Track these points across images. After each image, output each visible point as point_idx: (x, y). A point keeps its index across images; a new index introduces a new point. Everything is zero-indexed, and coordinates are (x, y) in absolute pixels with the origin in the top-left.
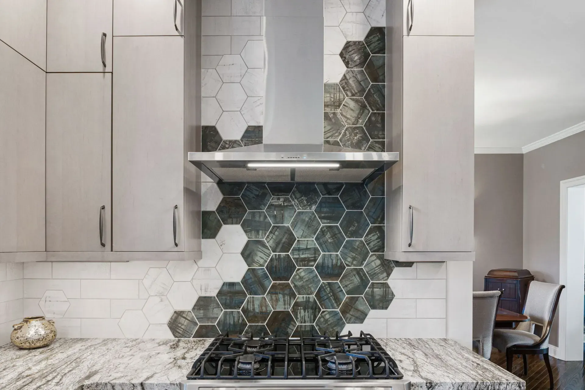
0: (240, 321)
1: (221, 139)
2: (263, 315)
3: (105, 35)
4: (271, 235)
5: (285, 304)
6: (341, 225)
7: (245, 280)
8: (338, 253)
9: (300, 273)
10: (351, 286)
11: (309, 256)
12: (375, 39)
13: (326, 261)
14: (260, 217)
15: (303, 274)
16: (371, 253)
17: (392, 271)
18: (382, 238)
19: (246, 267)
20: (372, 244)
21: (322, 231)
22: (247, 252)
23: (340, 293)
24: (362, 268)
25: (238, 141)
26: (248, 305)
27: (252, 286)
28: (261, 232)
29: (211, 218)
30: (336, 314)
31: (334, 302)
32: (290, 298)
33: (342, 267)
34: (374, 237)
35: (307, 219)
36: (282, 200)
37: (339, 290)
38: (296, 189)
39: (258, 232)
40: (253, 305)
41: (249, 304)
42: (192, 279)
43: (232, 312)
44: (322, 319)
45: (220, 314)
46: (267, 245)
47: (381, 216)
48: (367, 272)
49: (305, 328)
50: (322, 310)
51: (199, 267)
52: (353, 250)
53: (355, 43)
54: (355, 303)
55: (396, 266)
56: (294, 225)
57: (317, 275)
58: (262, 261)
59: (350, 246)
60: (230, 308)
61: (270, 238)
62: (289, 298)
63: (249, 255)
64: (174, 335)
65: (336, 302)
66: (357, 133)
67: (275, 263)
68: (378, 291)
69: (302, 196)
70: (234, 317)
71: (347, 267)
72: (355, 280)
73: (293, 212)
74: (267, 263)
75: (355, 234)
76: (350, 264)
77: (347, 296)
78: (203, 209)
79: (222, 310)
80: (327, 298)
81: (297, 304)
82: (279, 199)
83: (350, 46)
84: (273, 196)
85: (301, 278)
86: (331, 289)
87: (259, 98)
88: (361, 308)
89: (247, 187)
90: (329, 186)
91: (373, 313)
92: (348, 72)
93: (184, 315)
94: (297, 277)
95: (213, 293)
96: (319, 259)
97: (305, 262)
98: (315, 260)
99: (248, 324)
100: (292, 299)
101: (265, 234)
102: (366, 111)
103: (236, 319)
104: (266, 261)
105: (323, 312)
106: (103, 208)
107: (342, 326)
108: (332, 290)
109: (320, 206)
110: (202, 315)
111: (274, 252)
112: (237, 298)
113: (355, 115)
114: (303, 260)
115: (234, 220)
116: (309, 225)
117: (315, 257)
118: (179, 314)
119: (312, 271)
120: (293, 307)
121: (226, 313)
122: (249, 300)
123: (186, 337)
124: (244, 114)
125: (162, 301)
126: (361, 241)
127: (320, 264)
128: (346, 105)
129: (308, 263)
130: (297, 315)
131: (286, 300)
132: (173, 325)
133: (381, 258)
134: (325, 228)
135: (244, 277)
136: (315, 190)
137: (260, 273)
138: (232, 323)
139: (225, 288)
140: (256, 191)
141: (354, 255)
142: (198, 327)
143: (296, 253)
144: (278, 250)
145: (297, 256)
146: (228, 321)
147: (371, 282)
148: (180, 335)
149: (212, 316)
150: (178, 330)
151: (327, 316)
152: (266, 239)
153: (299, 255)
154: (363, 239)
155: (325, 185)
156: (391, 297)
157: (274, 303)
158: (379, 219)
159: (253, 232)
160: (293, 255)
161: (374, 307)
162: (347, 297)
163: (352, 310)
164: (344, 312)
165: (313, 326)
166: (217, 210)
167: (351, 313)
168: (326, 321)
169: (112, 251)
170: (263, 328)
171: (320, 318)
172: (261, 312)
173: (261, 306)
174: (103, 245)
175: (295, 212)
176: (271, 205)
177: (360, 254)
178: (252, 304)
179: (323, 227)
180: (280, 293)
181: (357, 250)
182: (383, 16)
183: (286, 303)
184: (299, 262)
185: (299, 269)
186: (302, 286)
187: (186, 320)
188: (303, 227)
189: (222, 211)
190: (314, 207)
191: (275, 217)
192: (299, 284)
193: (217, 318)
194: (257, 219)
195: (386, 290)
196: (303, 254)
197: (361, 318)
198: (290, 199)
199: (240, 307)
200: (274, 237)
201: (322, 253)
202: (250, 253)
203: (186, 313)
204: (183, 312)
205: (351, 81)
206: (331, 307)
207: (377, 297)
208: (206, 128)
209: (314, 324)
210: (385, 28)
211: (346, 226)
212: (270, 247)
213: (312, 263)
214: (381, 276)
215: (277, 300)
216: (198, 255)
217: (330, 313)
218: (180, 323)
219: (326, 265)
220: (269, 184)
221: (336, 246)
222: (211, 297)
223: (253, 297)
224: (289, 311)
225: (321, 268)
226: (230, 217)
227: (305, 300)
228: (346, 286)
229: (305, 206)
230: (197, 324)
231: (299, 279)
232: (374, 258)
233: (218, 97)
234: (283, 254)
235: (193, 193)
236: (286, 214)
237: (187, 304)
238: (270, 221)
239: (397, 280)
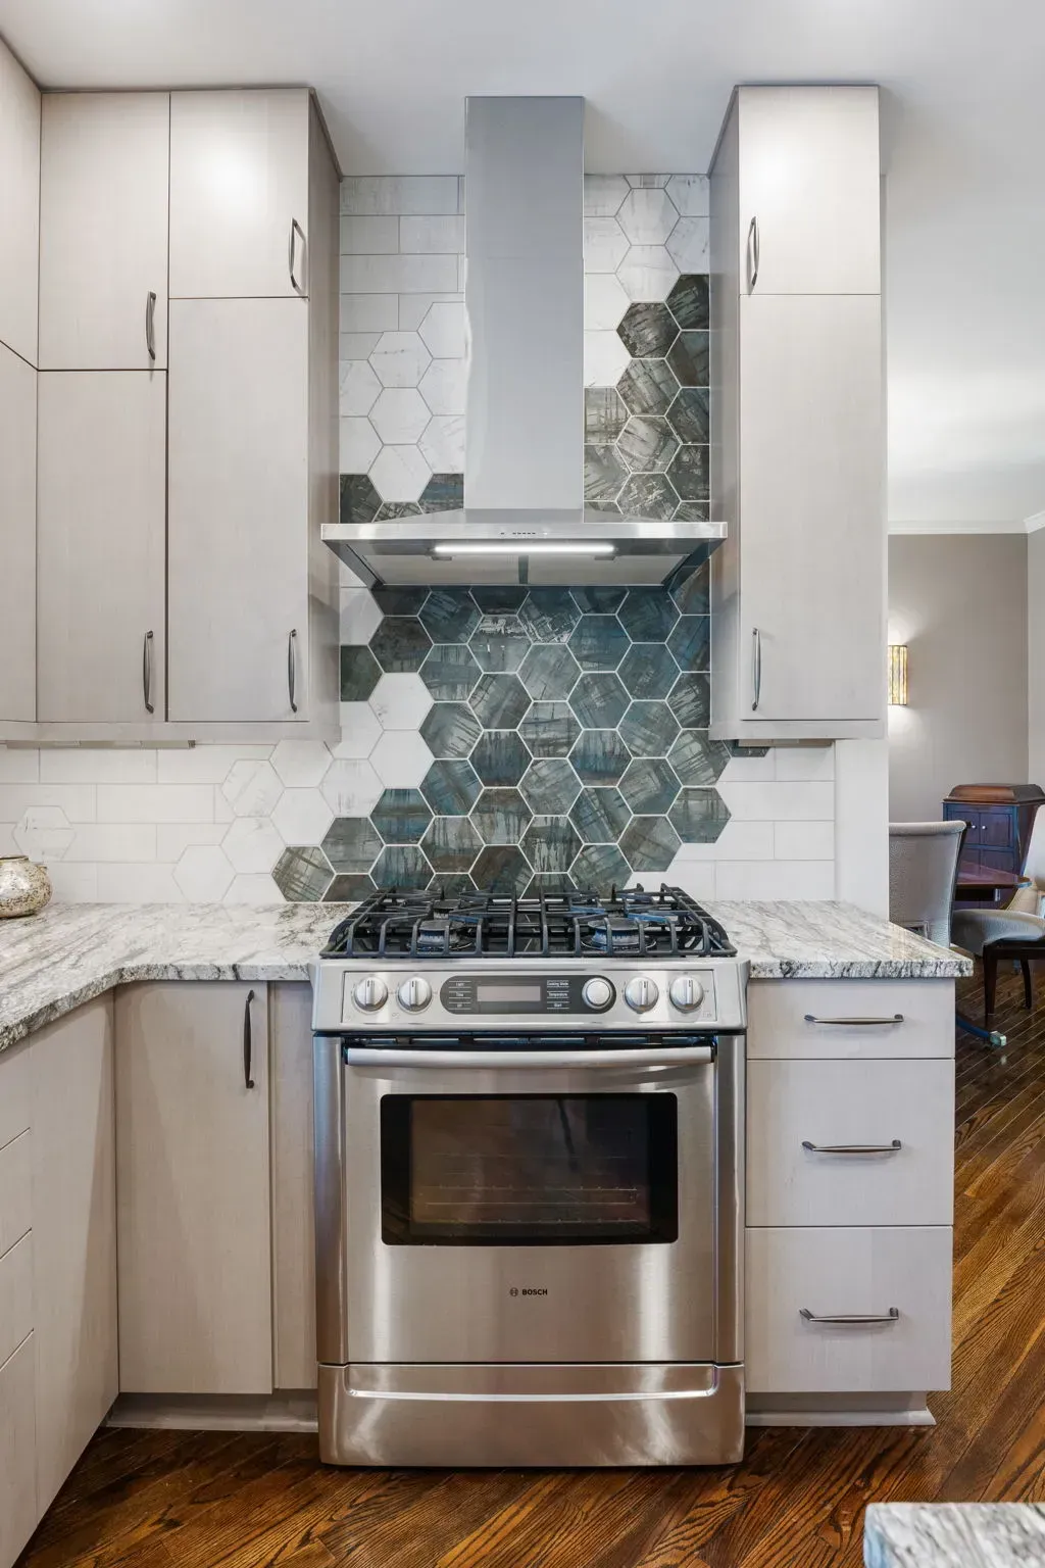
0: (419, 868)
1: (379, 501)
2: (464, 856)
3: (153, 296)
4: (481, 693)
5: (508, 834)
6: (620, 672)
7: (428, 785)
8: (616, 729)
9: (539, 769)
10: (642, 796)
11: (559, 735)
12: (687, 298)
13: (592, 746)
14: (458, 655)
15: (544, 772)
16: (682, 730)
17: (725, 764)
18: (704, 697)
19: (430, 759)
20: (684, 711)
21: (585, 687)
22: (431, 730)
23: (621, 810)
24: (664, 760)
25: (414, 505)
26: (434, 834)
27: (443, 797)
28: (459, 687)
29: (360, 659)
30: (614, 851)
31: (607, 828)
32: (519, 821)
33: (623, 759)
34: (688, 697)
35: (553, 662)
36: (502, 622)
37: (617, 803)
38: (529, 601)
39: (454, 688)
40: (445, 834)
41: (437, 832)
42: (322, 782)
43: (403, 848)
44: (584, 863)
45: (378, 852)
46: (473, 713)
47: (701, 655)
48: (675, 768)
49: (550, 881)
50: (584, 844)
51: (335, 760)
52: (647, 722)
53: (648, 306)
54: (651, 829)
55: (733, 756)
56: (527, 672)
57: (573, 773)
58: (461, 746)
59: (640, 716)
60: (399, 842)
61: (479, 699)
62: (517, 822)
63: (436, 734)
64: (285, 896)
65: (612, 829)
66: (653, 487)
67: (489, 750)
68: (697, 805)
69: (543, 615)
70: (406, 860)
71: (633, 758)
72: (652, 784)
73: (524, 646)
74: (472, 751)
75: (650, 690)
76: (640, 752)
77: (633, 815)
78: (343, 641)
79: (382, 846)
80: (595, 821)
81: (533, 834)
82: (495, 621)
83: (638, 312)
84: (483, 616)
85: (541, 781)
86: (601, 802)
87: (454, 418)
88: (665, 840)
89: (432, 596)
90: (598, 595)
91: (687, 852)
92: (633, 365)
93: (305, 856)
94: (534, 778)
95: (364, 811)
96: (578, 742)
97: (550, 747)
98: (569, 744)
99: (435, 874)
100: (523, 822)
101: (469, 691)
102: (671, 444)
103: (411, 863)
104: (471, 747)
105: (587, 848)
106: (150, 636)
107: (626, 875)
108: (603, 805)
109: (579, 635)
110: (341, 854)
111: (486, 727)
112: (412, 823)
113: (649, 451)
114: (545, 743)
115: (406, 664)
116: (556, 672)
117: (569, 738)
118: (295, 853)
119: (564, 766)
120: (525, 839)
121: (389, 850)
122: (437, 824)
123: (309, 900)
124: (425, 450)
125: (260, 827)
126: (663, 706)
127: (579, 751)
128: (631, 430)
129: (554, 750)
130: (533, 854)
131: (512, 824)
132: (284, 876)
133: (702, 738)
134: (589, 679)
135: (426, 779)
136: (569, 603)
137: (459, 769)
138: (402, 871)
139: (390, 801)
140: (450, 605)
141: (649, 733)
142: (334, 878)
143: (531, 729)
144: (495, 723)
145: (534, 736)
146: (394, 866)
147: (683, 787)
148: (296, 895)
149: (361, 856)
150: (293, 886)
151: (595, 857)
152: (470, 702)
153: (537, 733)
154: (666, 701)
155: (589, 591)
156: (723, 817)
157: (487, 830)
158: (699, 661)
159: (444, 687)
160: (525, 733)
161: (688, 838)
162: (634, 819)
163: (645, 843)
164: (628, 848)
165: (565, 876)
166: (372, 642)
167: (642, 849)
168: (592, 866)
169: (167, 720)
170: (464, 880)
171: (579, 859)
172: (461, 850)
173: (460, 836)
174: (150, 709)
175: (529, 646)
176: (481, 635)
177: (660, 730)
178: (442, 831)
179: (585, 677)
180: (498, 811)
181: (654, 722)
182: (704, 251)
183: (512, 830)
184: (536, 748)
185: (536, 762)
186: (543, 797)
187: (310, 867)
188: (543, 677)
189: (381, 646)
190: (566, 638)
191: (488, 656)
192: (536, 791)
193: (373, 861)
194: (452, 660)
195: (712, 804)
196: (544, 731)
197: (663, 861)
198: (519, 621)
199: (418, 839)
200: (486, 697)
201: (583, 729)
202: (439, 729)
203: (310, 851)
204: (304, 849)
205: (640, 384)
206: (601, 839)
207: (696, 818)
208: (348, 479)
209: (568, 873)
210: (708, 276)
211: (631, 677)
212: (480, 717)
213: (563, 750)
214: (703, 775)
215: (493, 825)
216: (333, 735)
217: (600, 850)
218: (297, 872)
219: (592, 752)
220: (477, 590)
221: (612, 716)
222: (357, 820)
223: (444, 819)
224: (516, 847)
225: (582, 760)
226: (396, 657)
227: (549, 824)
228: (632, 795)
229: (548, 634)
230: (332, 874)
231: (537, 781)
232: (688, 738)
233: (373, 417)
234: (505, 731)
235: (324, 609)
236: (511, 650)
237: (312, 833)
238: (479, 664)
239: (736, 783)
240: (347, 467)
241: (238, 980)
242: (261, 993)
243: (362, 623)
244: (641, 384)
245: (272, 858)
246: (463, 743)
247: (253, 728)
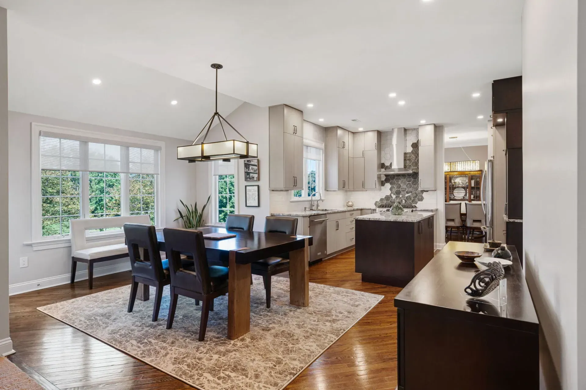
0: (389, 203)
1: (385, 165)
3: (363, 151)
10: (414, 196)
12: (416, 144)
19: (391, 192)
22: (391, 189)
24: (416, 192)
25: (389, 166)
26: (391, 200)
28: (394, 185)
29: (383, 182)
30: (410, 202)
38: (400, 176)
42: (380, 195)
45: (385, 202)
48: (418, 193)
50: (407, 201)
51: (381, 192)
52: (414, 188)
55: (423, 192)
56: (401, 183)
60: (387, 201)
61: (396, 186)
66: (415, 163)
68: (420, 197)
69: (403, 177)
71: (413, 192)
75: (415, 185)
78: (382, 180)
82: (398, 178)
83: (412, 144)
84: (396, 178)
88: (416, 201)
89: (391, 176)
91: (419, 202)
92: (413, 150)
95: (384, 198)
96: (407, 190)
97: (404, 191)
106: (363, 180)
108: (410, 197)
109: (407, 179)
110: (381, 202)
112: (388, 199)
113: (414, 159)
115: (388, 182)
116: (404, 183)
118: (376, 202)
119: (405, 193)
125: (373, 199)
128: (413, 157)
132: (376, 204)
134: (408, 184)
135: (390, 194)
139: (386, 197)
142: (381, 204)
143: (401, 189)
146: (387, 203)
147: (419, 195)
149: (383, 202)
151: (408, 203)
154: (417, 186)
156: (423, 199)
159: (392, 185)
161: (419, 201)
162: (413, 199)
163: (414, 201)
164: (412, 202)
169: (364, 189)
173: (394, 200)
175: (401, 180)
176: (396, 180)
184: (402, 191)
185: (402, 193)
186: (403, 196)
189: (385, 181)
190: (406, 179)
191: (397, 182)
194: (393, 182)
195: (422, 197)
196: (403, 189)
197: (416, 203)
198: (400, 178)
203: (378, 202)
207: (420, 199)
208: (382, 164)
211: (412, 183)
212: (396, 188)
214: (421, 194)
215: (397, 199)
216: (380, 190)
221: (410, 188)
229: (403, 179)
233: (385, 157)
234: (398, 189)
235: (379, 177)
236: (399, 180)
237: (378, 200)
238: (396, 182)
239: (425, 195)
240: (382, 162)
241: (370, 209)
242: (372, 210)
243: (383, 178)
244: (414, 152)
245: (374, 202)
246: (394, 190)
247: (372, 189)
